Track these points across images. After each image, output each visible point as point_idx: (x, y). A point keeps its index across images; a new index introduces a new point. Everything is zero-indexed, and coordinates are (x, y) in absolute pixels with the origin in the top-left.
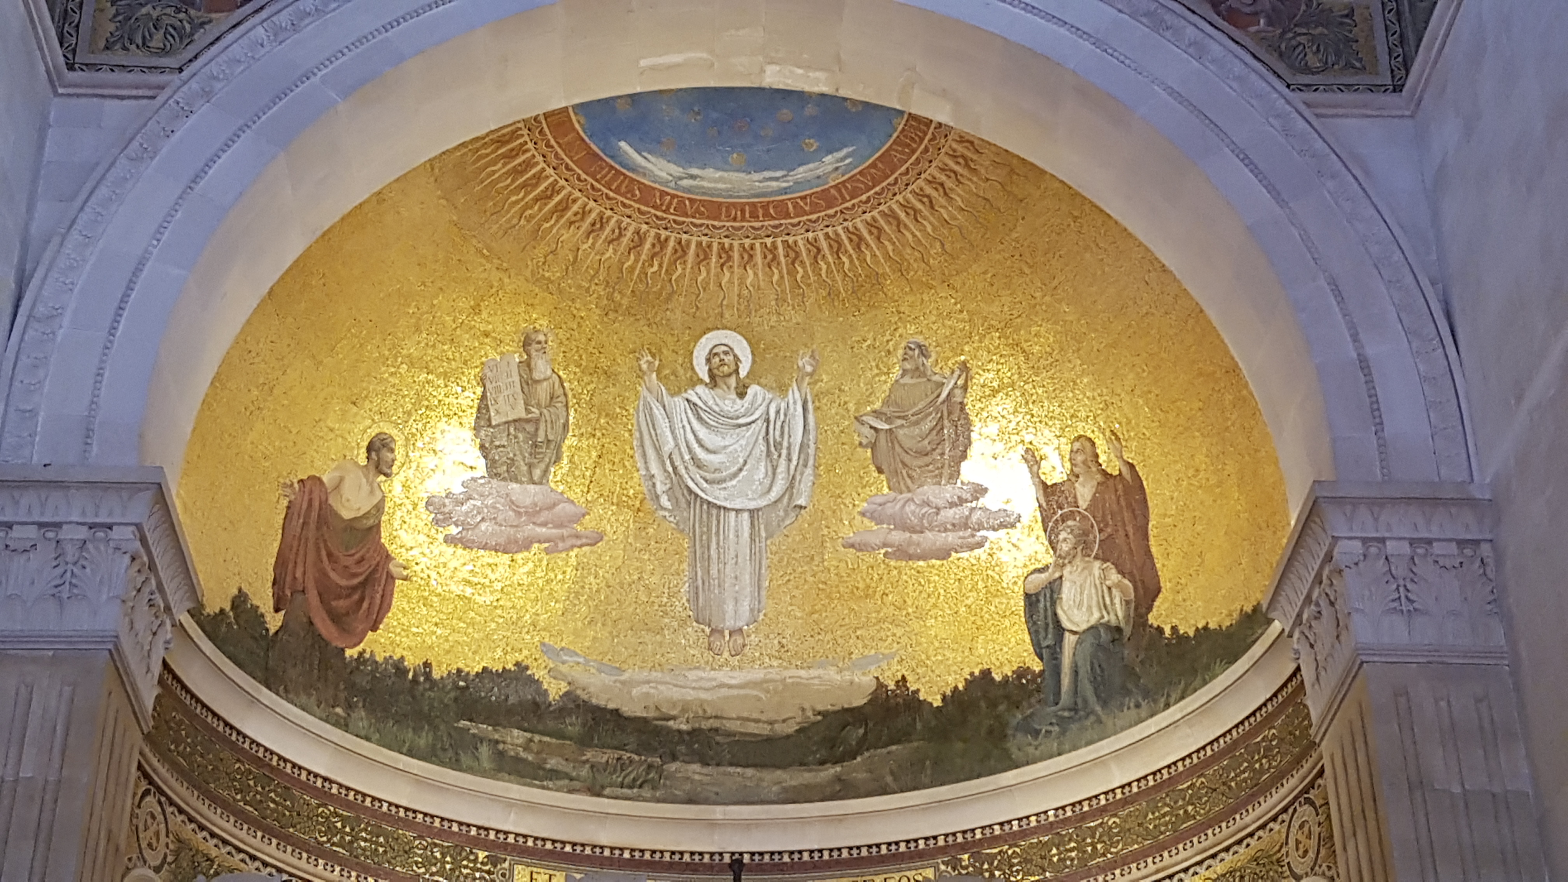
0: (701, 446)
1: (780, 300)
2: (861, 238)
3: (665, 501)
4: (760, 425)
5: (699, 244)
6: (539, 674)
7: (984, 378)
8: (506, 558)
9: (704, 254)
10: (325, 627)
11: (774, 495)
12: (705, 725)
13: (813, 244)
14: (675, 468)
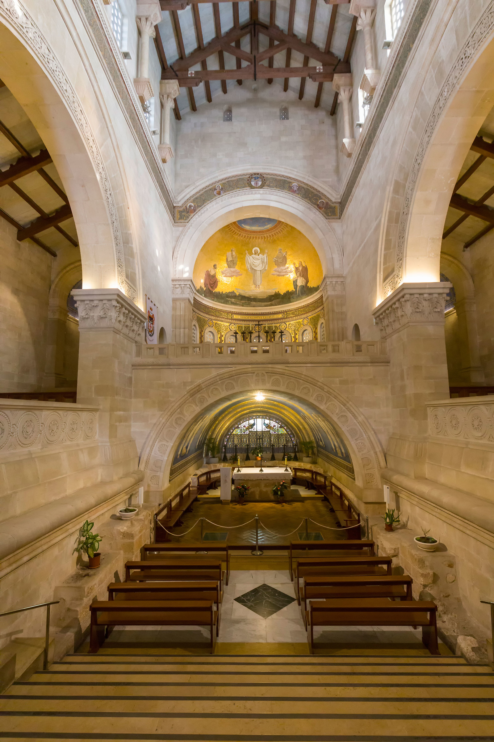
0: (254, 262)
1: (263, 243)
2: (273, 235)
4: (261, 259)
6: (235, 292)
7: (289, 253)
8: (230, 278)
9: (253, 238)
10: (211, 289)
11: (263, 268)
12: (255, 297)
13: (267, 236)
14: (251, 265)
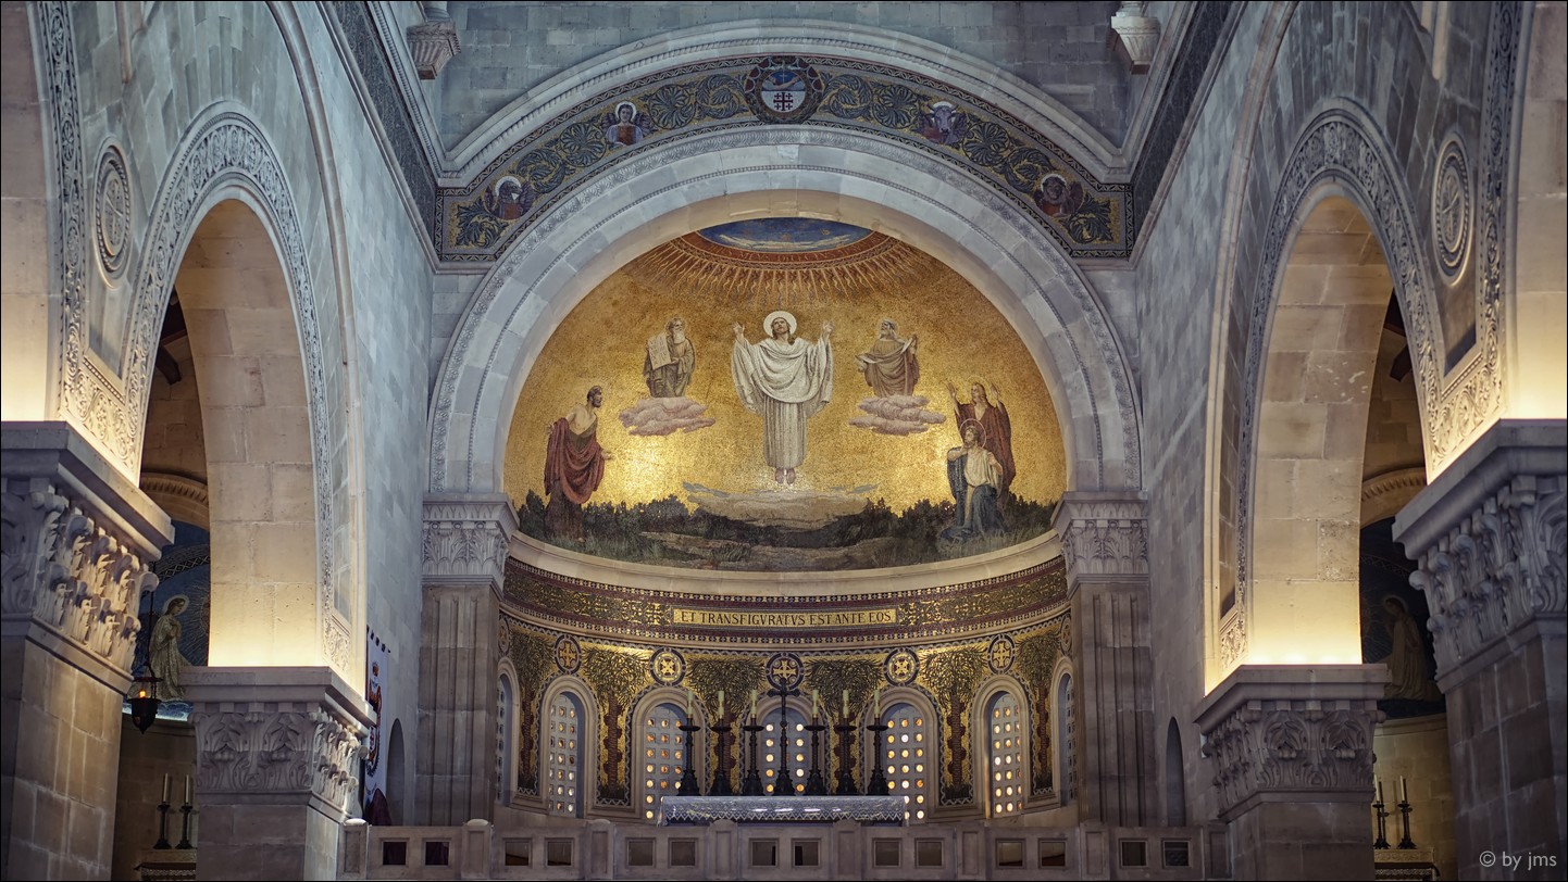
0: (770, 370)
1: (812, 296)
2: (856, 272)
3: (749, 400)
4: (802, 359)
5: (766, 272)
6: (682, 499)
8: (662, 438)
9: (768, 276)
10: (571, 496)
11: (811, 395)
12: (774, 523)
13: (830, 272)
14: (755, 382)
